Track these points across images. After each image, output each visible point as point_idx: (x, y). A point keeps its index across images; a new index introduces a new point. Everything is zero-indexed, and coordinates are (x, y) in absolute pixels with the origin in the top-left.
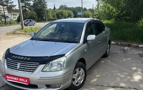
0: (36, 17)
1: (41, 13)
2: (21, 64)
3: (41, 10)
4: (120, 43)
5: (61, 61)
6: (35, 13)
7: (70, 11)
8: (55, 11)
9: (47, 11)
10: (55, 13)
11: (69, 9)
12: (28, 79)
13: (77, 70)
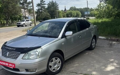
0: (50, 17)
1: (54, 14)
2: (9, 53)
3: (53, 11)
4: (110, 38)
5: (37, 52)
6: (49, 14)
7: (78, 11)
8: (65, 12)
9: (59, 12)
10: (65, 14)
11: (78, 10)
12: (14, 64)
13: (54, 59)
